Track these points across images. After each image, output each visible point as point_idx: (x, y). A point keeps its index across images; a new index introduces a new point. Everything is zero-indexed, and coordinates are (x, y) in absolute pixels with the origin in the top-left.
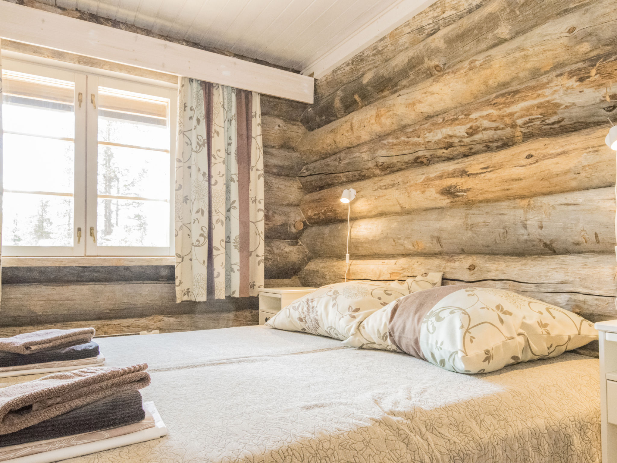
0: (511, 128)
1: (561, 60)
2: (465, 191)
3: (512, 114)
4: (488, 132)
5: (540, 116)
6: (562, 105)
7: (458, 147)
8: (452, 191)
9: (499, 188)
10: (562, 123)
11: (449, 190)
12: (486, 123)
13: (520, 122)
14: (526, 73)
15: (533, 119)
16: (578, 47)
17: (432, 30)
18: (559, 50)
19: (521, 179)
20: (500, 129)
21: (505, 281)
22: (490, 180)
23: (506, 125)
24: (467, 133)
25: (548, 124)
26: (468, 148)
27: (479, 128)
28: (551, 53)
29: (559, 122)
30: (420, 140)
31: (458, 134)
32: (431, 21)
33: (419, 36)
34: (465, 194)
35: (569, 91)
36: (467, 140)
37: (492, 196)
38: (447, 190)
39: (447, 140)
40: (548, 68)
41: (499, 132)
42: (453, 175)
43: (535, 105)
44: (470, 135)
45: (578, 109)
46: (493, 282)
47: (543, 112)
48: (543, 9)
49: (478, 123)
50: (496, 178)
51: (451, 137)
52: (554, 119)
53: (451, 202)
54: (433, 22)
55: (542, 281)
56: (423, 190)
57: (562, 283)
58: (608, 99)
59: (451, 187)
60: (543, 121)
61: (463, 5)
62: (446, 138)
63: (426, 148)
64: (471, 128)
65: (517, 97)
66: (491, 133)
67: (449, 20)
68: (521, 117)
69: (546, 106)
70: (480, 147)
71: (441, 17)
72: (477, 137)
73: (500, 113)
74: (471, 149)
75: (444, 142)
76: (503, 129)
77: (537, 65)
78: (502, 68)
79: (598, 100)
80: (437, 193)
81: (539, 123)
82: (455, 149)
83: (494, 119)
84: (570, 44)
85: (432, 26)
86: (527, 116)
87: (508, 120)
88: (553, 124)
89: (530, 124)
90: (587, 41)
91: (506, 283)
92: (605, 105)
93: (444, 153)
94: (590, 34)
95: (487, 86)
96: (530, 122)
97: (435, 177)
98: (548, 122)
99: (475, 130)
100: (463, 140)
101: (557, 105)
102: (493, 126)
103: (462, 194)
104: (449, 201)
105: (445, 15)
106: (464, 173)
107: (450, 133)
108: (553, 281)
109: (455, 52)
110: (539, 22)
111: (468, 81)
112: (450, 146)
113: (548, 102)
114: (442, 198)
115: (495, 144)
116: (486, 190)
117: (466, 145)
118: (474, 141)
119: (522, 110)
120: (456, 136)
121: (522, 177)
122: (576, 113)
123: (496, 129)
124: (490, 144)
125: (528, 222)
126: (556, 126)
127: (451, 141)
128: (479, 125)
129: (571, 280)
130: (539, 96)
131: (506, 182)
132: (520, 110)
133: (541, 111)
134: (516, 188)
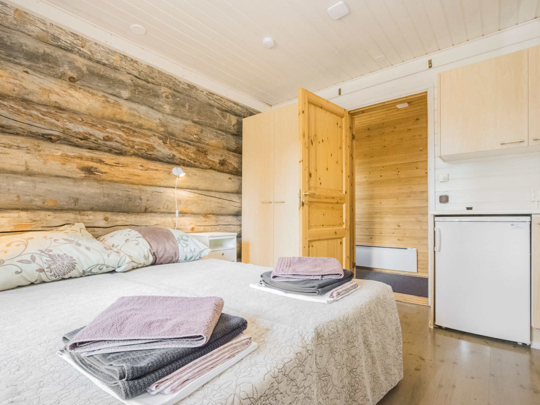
0: (131, 148)
1: (152, 128)
2: (102, 173)
3: (133, 142)
4: (118, 144)
5: (146, 149)
6: (156, 149)
7: (90, 142)
8: (92, 170)
9: (125, 177)
10: (151, 156)
11: (90, 169)
12: (118, 139)
13: (136, 147)
14: (137, 124)
15: (143, 149)
16: (160, 128)
17: (64, 47)
18: (154, 124)
19: (139, 176)
20: (125, 146)
21: (130, 226)
22: (122, 171)
23: (129, 145)
24: (104, 138)
25: (147, 154)
26: (98, 145)
27: (113, 139)
28: (151, 123)
29: (151, 155)
30: (59, 124)
31: (97, 136)
32: (69, 42)
33: (50, 40)
34: (101, 174)
35: (160, 145)
36: (100, 142)
37: (118, 180)
38: (87, 168)
39: (86, 135)
40: (145, 128)
41: (124, 147)
42: (92, 159)
43: (146, 143)
44: (104, 139)
45: (160, 154)
46: (122, 226)
47: (148, 148)
48: (147, 100)
49: (113, 136)
50: (126, 171)
51: (91, 135)
52: (151, 153)
53: (85, 176)
54: (70, 44)
55: (147, 225)
56: (64, 162)
57: (156, 225)
58: (172, 155)
59: (92, 167)
60: (146, 152)
61: (98, 56)
62: (86, 134)
63: (64, 131)
64: (107, 136)
65: (136, 134)
66: (119, 145)
67: (82, 53)
68: (138, 145)
69: (150, 146)
70: (106, 148)
71: (79, 48)
72: (108, 143)
73: (127, 137)
74: (99, 147)
75: (83, 135)
76: (126, 146)
77: (143, 124)
78: (127, 114)
79: (168, 154)
80: (77, 168)
81: (144, 151)
82: (88, 142)
83: (123, 139)
84: (159, 125)
85: (68, 45)
86: (141, 146)
87: (131, 143)
88: (149, 154)
89: (140, 150)
90: (164, 128)
91: (130, 227)
92: (169, 157)
93: (78, 141)
94: (165, 126)
95: (114, 117)
96: (141, 150)
97: (74, 156)
98: (148, 153)
99: (109, 139)
100: (99, 140)
101: (155, 148)
102: (122, 142)
103: (98, 173)
104: (84, 175)
105: (82, 49)
106: (101, 161)
107: (91, 132)
108: (152, 225)
109: (91, 81)
110: (141, 103)
111: (104, 107)
112: (86, 139)
113: (151, 145)
114: (81, 172)
115: (116, 151)
116: (116, 176)
117: (98, 144)
118: (106, 144)
119: (139, 142)
120: (94, 136)
121: (140, 175)
122: (159, 155)
123: (123, 144)
124: (113, 150)
125: (142, 197)
126: (149, 156)
127: (89, 137)
128: (113, 137)
129: (159, 223)
130: (147, 140)
131: (131, 175)
132: (138, 142)
133: (147, 147)
134: (135, 179)
